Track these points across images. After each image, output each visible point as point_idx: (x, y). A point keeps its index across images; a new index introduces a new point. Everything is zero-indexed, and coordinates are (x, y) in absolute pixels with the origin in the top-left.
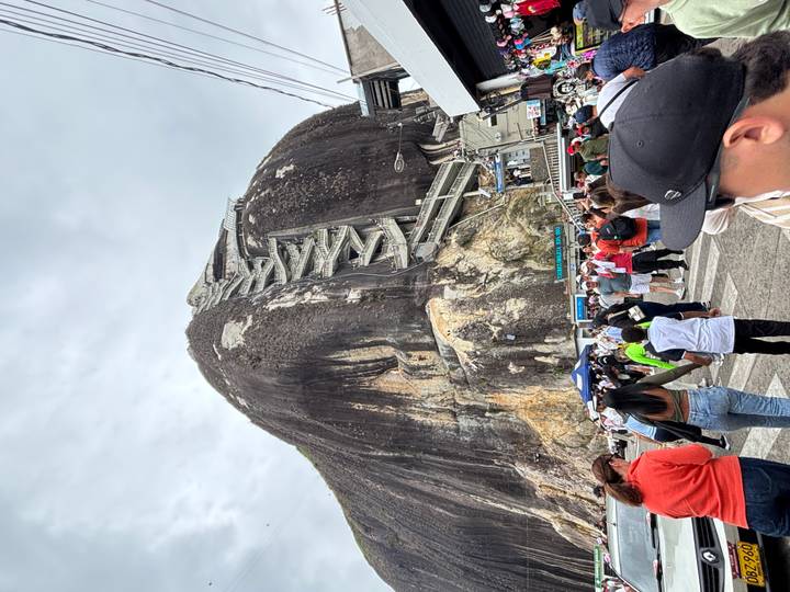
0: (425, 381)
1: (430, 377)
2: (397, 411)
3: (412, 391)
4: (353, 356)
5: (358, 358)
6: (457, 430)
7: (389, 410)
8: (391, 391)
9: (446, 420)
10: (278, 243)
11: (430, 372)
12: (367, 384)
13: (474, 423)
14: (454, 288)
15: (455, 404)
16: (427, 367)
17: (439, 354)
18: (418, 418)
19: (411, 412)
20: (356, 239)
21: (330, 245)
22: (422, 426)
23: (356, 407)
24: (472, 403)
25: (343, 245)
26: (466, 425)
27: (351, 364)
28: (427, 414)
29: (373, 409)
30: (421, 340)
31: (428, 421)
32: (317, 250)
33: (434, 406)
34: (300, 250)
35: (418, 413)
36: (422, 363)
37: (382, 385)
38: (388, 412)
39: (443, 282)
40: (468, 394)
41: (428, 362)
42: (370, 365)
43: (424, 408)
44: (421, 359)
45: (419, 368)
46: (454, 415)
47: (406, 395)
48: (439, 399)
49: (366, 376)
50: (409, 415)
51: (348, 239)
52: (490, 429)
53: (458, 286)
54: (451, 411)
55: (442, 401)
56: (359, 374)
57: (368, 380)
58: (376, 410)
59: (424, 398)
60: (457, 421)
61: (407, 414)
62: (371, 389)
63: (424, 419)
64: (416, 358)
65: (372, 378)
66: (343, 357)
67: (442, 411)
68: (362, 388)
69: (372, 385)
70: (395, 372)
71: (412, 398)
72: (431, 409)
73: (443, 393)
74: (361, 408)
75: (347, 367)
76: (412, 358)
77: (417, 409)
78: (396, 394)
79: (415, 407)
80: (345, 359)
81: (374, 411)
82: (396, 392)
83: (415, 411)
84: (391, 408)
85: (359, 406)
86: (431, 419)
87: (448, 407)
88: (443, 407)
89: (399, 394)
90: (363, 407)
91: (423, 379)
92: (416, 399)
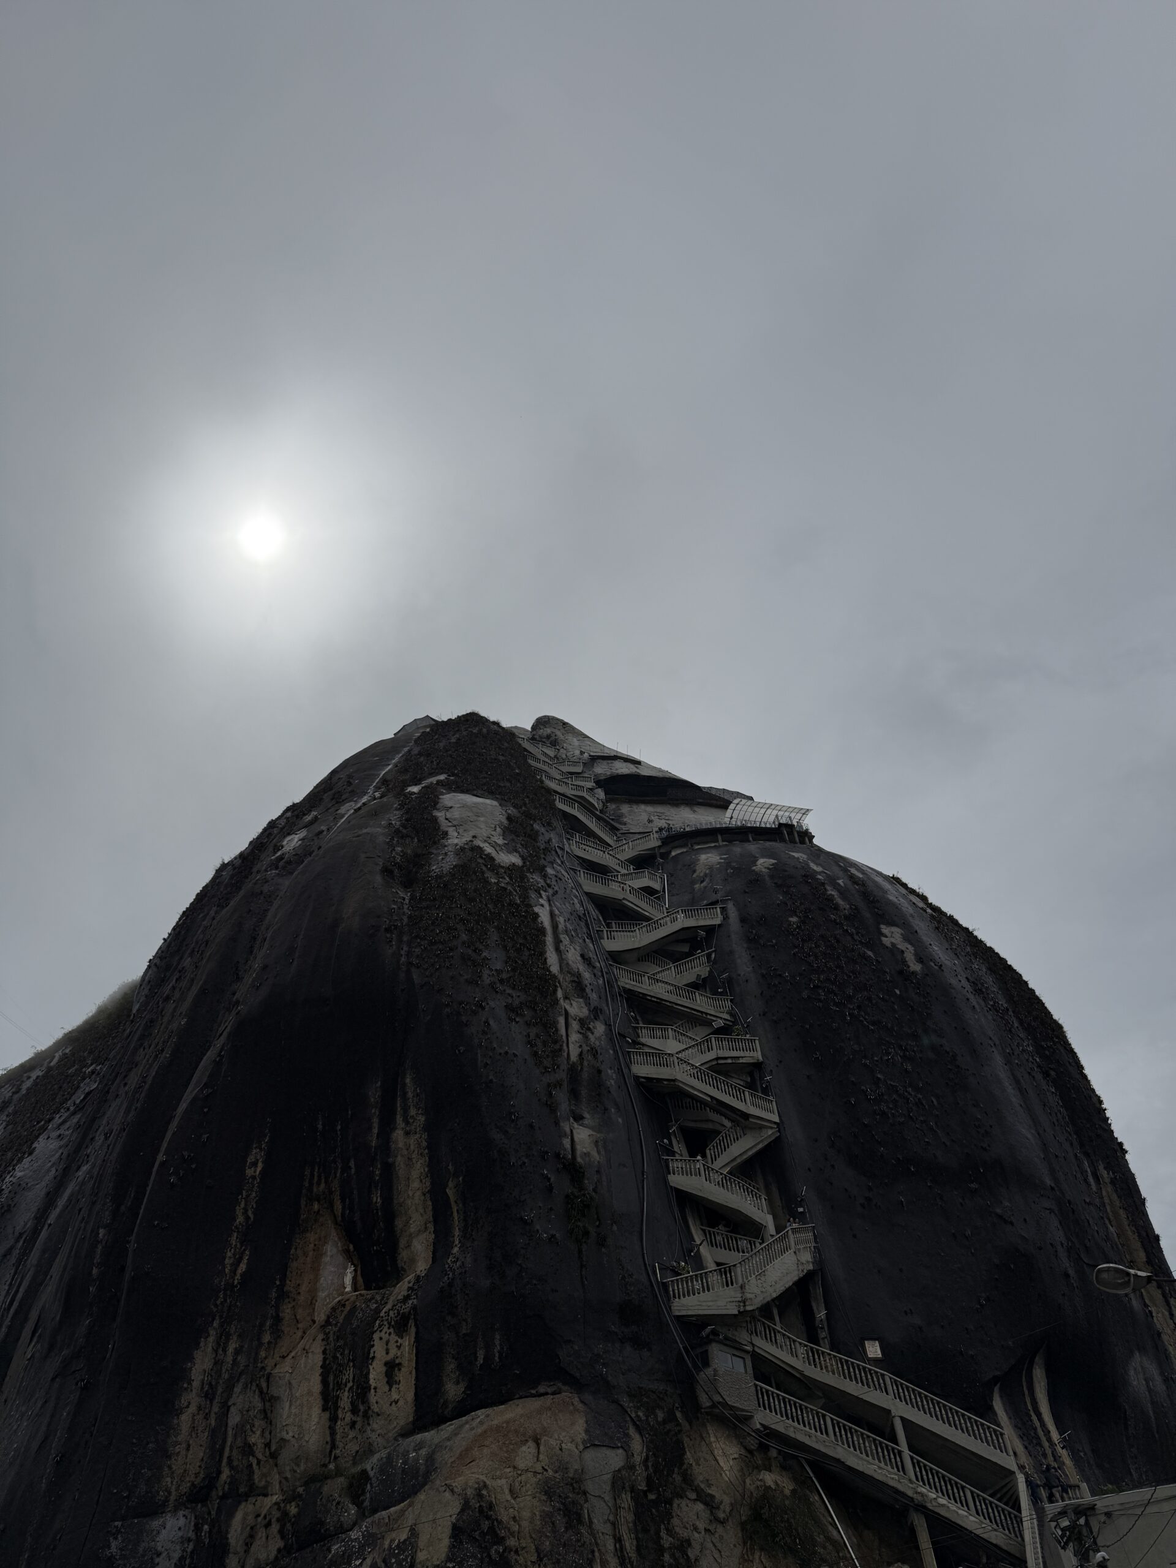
0: (316, 1385)
1: (329, 1403)
2: (229, 1287)
4: (407, 1144)
5: (400, 1158)
6: (147, 1508)
7: (235, 1263)
8: (293, 1266)
9: (185, 1463)
10: (710, 930)
12: (319, 1189)
14: (618, 1483)
15: (233, 1499)
16: (362, 1390)
17: (406, 1433)
18: (201, 1364)
19: (221, 1344)
20: (743, 1147)
21: (719, 1069)
22: (175, 1376)
23: (256, 1155)
25: (721, 1107)
27: (386, 1137)
28: (208, 1395)
30: (450, 1366)
31: (191, 1399)
32: (699, 1034)
33: (234, 1419)
34: (695, 986)
35: (217, 1363)
36: (376, 1373)
37: (313, 1237)
38: (230, 1259)
39: (637, 1444)
41: (379, 1395)
43: (229, 1389)
44: (392, 1367)
45: (364, 1360)
46: (197, 1496)
47: (278, 1319)
48: (255, 1438)
49: (345, 1185)
50: (214, 1330)
51: (742, 1121)
53: (626, 1500)
54: (211, 1481)
55: (248, 1450)
56: (352, 1164)
57: (331, 1193)
58: (240, 1219)
59: (264, 1385)
60: (176, 1509)
61: (215, 1324)
62: (303, 1202)
63: (196, 1384)
64: (393, 1351)
65: (338, 1206)
66: (406, 1110)
67: (215, 1451)
68: (307, 1172)
69: (316, 1206)
70: (348, 1280)
71: (267, 1338)
72: (226, 1408)
73: (274, 1456)
74: (249, 1172)
75: (376, 1122)
76: (394, 1337)
77: (229, 1359)
78: (283, 1284)
79: (237, 1352)
80: (399, 1120)
81: (239, 1211)
82: (289, 1286)
83: (225, 1350)
84: (243, 1267)
85: (255, 1164)
86: (193, 1409)
87: (226, 1473)
88: (226, 1453)
89: (283, 1295)
90: (254, 1178)
91: (325, 1382)
92: (263, 1354)
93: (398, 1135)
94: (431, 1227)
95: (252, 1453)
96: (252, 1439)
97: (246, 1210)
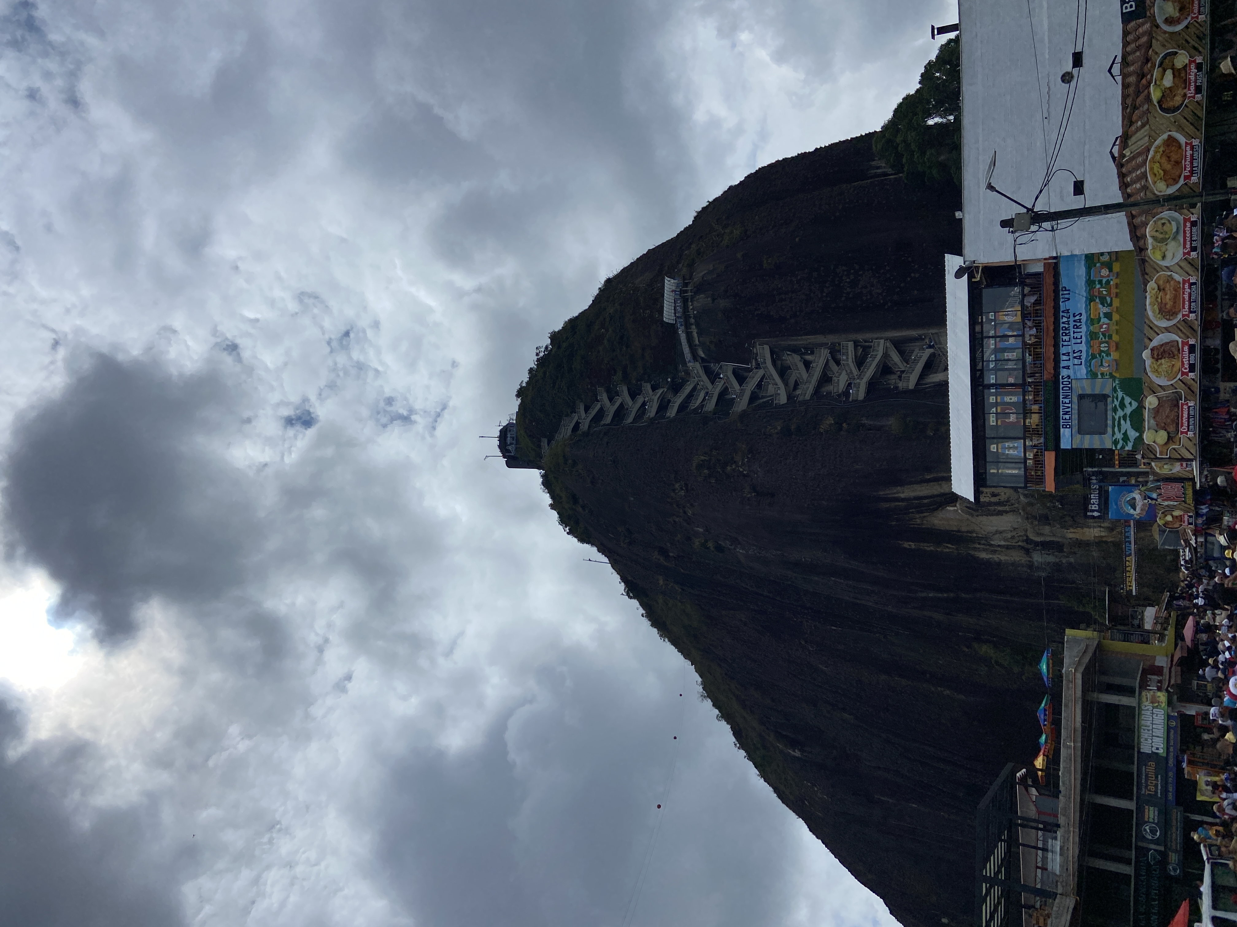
0: (995, 518)
1: (1000, 513)
2: (957, 549)
3: (977, 529)
4: (907, 492)
5: (912, 494)
6: (1031, 566)
7: (948, 548)
8: (947, 528)
9: (1017, 556)
10: (773, 352)
11: (1000, 508)
12: (918, 521)
13: (1051, 559)
15: (1028, 541)
16: (999, 504)
18: (984, 555)
19: (975, 549)
20: (895, 357)
21: (859, 362)
22: (988, 563)
23: (906, 545)
24: (1048, 539)
26: (1040, 560)
27: (903, 500)
28: (994, 552)
29: (929, 547)
31: (996, 557)
33: (1003, 543)
34: (807, 365)
35: (984, 550)
36: (994, 499)
37: (936, 522)
38: (947, 550)
40: (1047, 529)
41: (1003, 497)
42: (926, 501)
43: (991, 545)
44: (994, 495)
45: (990, 504)
46: (1027, 552)
47: (968, 532)
48: (1009, 535)
49: (918, 512)
50: (972, 553)
51: (886, 355)
52: (1070, 564)
54: (1022, 548)
55: (1013, 537)
56: (911, 511)
57: (920, 517)
58: (932, 548)
59: (991, 534)
60: (1031, 557)
61: (970, 552)
62: (924, 526)
63: (991, 556)
64: (988, 495)
65: (925, 514)
66: (895, 493)
67: (1013, 547)
68: (912, 526)
69: (925, 522)
70: (952, 509)
71: (975, 535)
72: (999, 546)
73: (1015, 529)
74: (913, 547)
75: (897, 504)
76: (983, 495)
77: (982, 546)
78: (955, 531)
79: (979, 544)
80: (896, 495)
81: (929, 549)
82: (955, 529)
83: (979, 548)
84: (949, 545)
85: (910, 545)
86: (999, 556)
87: (1020, 543)
88: (1014, 544)
89: (959, 531)
90: (915, 545)
91: (992, 515)
92: (980, 536)
93: (902, 496)
94: (940, 482)
95: (1014, 536)
96: (1010, 537)
97: (927, 546)
